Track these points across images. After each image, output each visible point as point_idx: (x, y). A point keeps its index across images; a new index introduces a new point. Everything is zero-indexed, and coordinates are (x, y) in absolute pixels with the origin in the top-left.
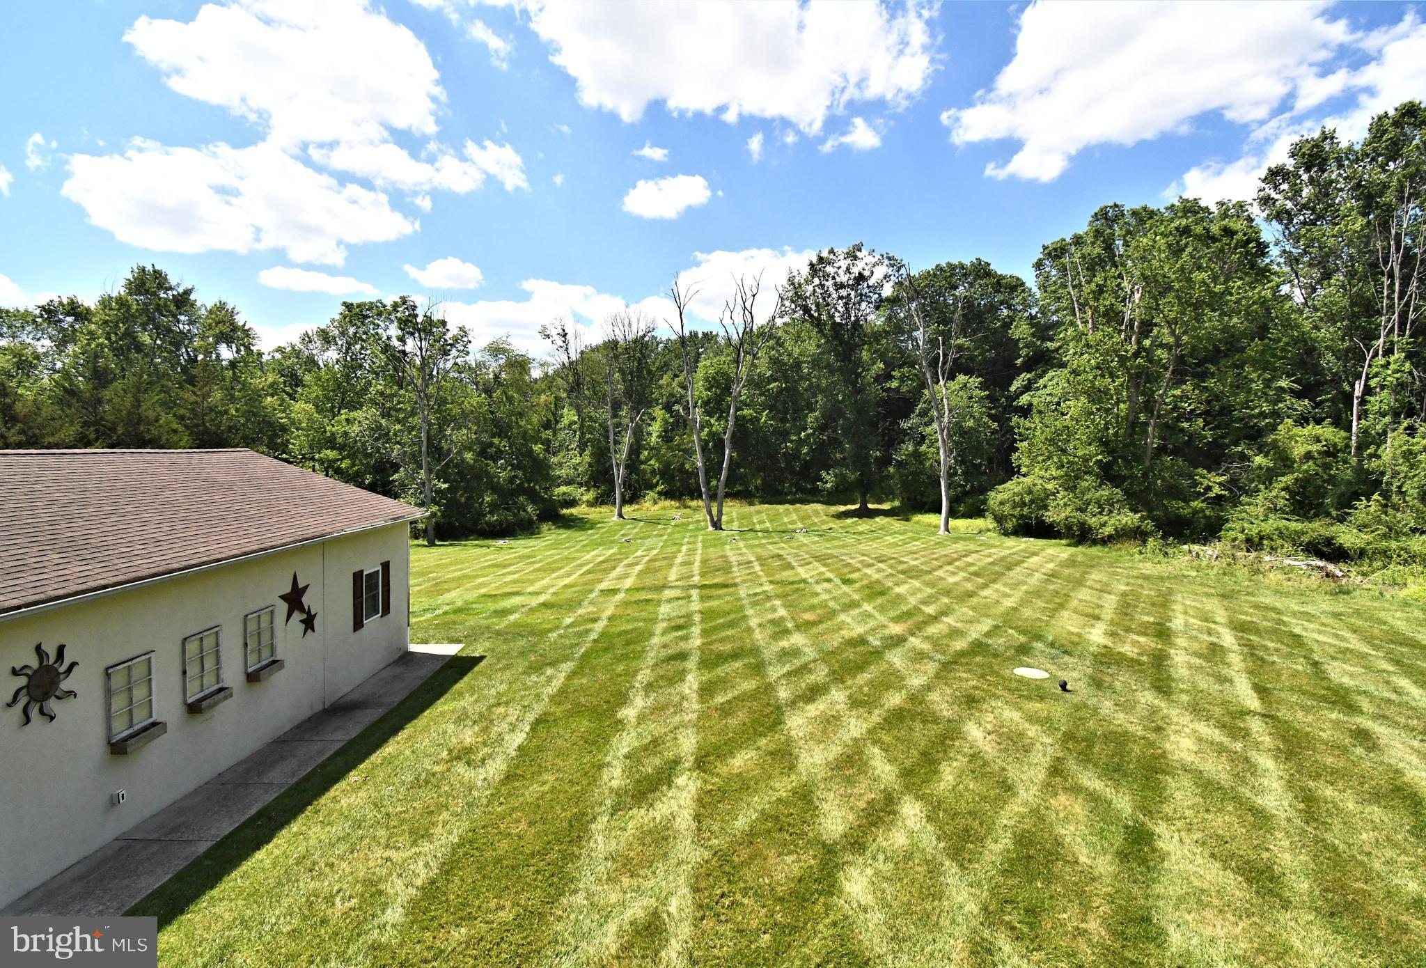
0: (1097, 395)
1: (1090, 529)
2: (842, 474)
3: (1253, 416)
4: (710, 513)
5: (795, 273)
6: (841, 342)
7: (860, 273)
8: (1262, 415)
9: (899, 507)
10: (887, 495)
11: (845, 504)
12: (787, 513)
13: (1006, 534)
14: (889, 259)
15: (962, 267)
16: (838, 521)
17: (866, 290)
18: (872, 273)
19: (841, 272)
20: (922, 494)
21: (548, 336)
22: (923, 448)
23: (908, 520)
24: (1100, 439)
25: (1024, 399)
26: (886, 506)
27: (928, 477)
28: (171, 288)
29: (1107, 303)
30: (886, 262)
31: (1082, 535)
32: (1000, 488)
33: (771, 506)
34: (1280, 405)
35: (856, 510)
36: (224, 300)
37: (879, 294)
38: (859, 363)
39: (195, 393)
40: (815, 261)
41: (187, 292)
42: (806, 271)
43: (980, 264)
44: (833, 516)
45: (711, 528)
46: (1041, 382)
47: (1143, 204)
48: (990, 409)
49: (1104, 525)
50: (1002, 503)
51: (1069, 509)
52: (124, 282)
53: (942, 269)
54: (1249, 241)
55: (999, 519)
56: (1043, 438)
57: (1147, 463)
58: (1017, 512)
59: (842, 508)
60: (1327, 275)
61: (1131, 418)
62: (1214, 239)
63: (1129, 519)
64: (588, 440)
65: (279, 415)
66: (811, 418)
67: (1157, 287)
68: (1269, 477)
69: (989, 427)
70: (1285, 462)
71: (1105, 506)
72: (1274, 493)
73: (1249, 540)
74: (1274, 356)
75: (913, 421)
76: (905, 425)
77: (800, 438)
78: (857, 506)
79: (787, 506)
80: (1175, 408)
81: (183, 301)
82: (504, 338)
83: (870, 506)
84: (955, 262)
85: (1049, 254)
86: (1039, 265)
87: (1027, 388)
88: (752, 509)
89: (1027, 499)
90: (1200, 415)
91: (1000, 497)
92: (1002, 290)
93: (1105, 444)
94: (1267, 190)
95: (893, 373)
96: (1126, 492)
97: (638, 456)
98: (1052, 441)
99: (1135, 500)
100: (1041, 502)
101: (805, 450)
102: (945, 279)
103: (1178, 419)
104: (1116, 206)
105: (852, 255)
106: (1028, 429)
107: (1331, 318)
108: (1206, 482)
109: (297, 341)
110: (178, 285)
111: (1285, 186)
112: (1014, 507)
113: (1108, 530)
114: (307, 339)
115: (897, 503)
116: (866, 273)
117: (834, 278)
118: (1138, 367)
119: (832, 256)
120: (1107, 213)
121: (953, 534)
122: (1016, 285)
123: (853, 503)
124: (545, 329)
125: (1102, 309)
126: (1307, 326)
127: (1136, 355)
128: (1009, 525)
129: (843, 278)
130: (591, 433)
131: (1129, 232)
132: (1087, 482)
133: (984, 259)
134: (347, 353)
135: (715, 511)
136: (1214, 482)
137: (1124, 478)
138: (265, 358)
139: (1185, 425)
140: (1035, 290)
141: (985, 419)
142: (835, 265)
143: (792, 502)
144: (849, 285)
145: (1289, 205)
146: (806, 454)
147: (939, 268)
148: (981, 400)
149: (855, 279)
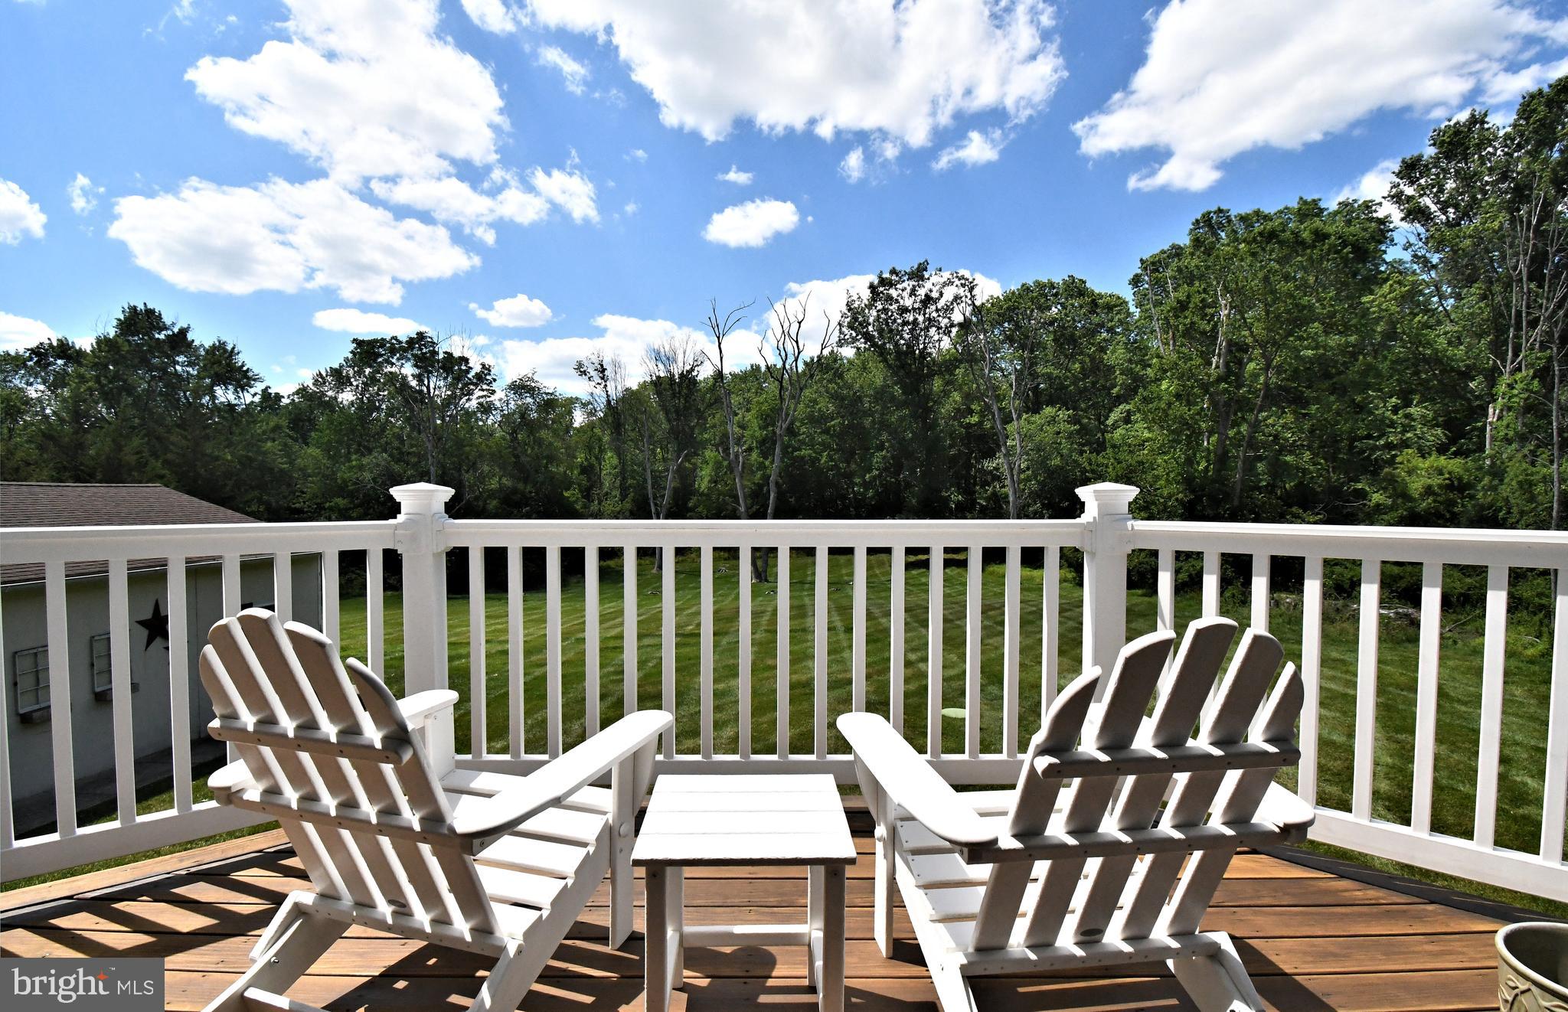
3: (1375, 448)
5: (855, 297)
6: (908, 374)
7: (926, 295)
8: (1388, 447)
14: (960, 278)
15: (1052, 286)
17: (934, 314)
18: (941, 294)
19: (905, 294)
21: (584, 373)
24: (1185, 476)
25: (1118, 433)
28: (166, 328)
29: (1188, 321)
30: (956, 282)
34: (1409, 435)
36: (223, 339)
37: (949, 318)
38: (930, 395)
39: (185, 438)
40: (876, 282)
41: (183, 332)
42: (866, 294)
43: (1073, 282)
45: (753, 580)
47: (1255, 208)
52: (115, 323)
53: (1028, 289)
57: (1237, 502)
61: (1219, 452)
64: (630, 486)
65: (279, 460)
66: (878, 458)
75: (999, 461)
77: (865, 480)
80: (1274, 440)
81: (180, 341)
82: (530, 375)
84: (1044, 280)
85: (1147, 268)
87: (1126, 421)
92: (1098, 310)
93: (1187, 480)
94: (1402, 186)
95: (973, 407)
97: (686, 503)
104: (1220, 211)
105: (918, 274)
109: (309, 383)
110: (173, 324)
111: (1423, 181)
114: (320, 380)
116: (935, 295)
117: (898, 301)
118: (1223, 392)
119: (894, 277)
120: (1210, 219)
122: (1115, 305)
124: (580, 365)
127: (1223, 379)
129: (908, 302)
130: (633, 478)
133: (1078, 276)
134: (362, 394)
136: (1308, 521)
138: (285, 401)
139: (1290, 458)
140: (1133, 309)
142: (900, 286)
144: (914, 309)
145: (1425, 202)
146: (872, 498)
147: (1026, 288)
148: (1070, 435)
149: (921, 301)
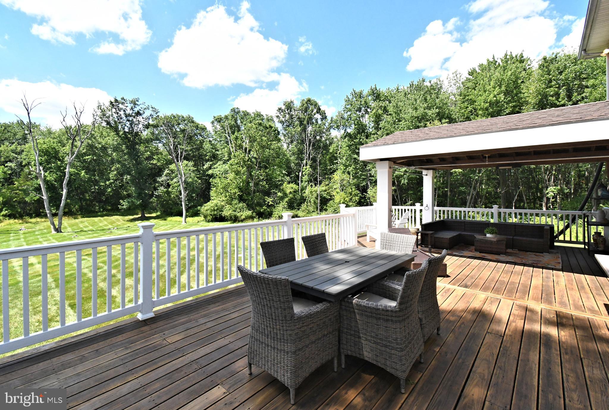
0: (237, 173)
1: (238, 217)
2: (132, 201)
4: (53, 224)
5: (102, 104)
7: (138, 111)
8: (279, 181)
9: (160, 215)
10: (154, 210)
11: (133, 215)
12: (101, 221)
13: (209, 221)
14: (152, 108)
15: (183, 117)
16: (132, 223)
18: (144, 112)
19: (128, 109)
20: (171, 209)
22: (170, 189)
23: (165, 220)
24: (239, 187)
25: (210, 172)
26: (154, 215)
27: (173, 202)
30: (151, 109)
31: (235, 219)
32: (206, 205)
33: (89, 219)
34: (283, 178)
35: (139, 217)
37: (148, 122)
38: (138, 151)
40: (113, 101)
42: (108, 104)
43: (190, 117)
44: (128, 221)
45: (54, 232)
46: (215, 166)
48: (197, 175)
49: (242, 215)
50: (207, 210)
51: (231, 211)
53: (174, 116)
54: (275, 130)
55: (205, 217)
56: (221, 187)
57: (252, 195)
58: (212, 213)
59: (131, 217)
60: (292, 142)
61: (247, 181)
62: (267, 128)
63: (249, 213)
66: (112, 175)
67: (252, 140)
68: (282, 198)
69: (197, 182)
70: (285, 195)
71: (241, 209)
72: (284, 203)
73: (279, 217)
74: (282, 164)
75: (163, 178)
76: (159, 179)
77: (106, 184)
78: (140, 216)
79: (99, 218)
80: (258, 178)
83: (146, 215)
84: (180, 114)
85: (216, 120)
86: (213, 123)
87: (210, 168)
88: (77, 221)
89: (216, 208)
90: (265, 180)
91: (206, 208)
92: (199, 129)
93: (240, 189)
94: (278, 114)
95: (154, 157)
96: (247, 204)
98: (224, 188)
99: (250, 207)
100: (221, 209)
101: (109, 190)
102: (176, 120)
103: (259, 181)
104: (238, 108)
105: (134, 103)
106: (215, 183)
107: (294, 154)
108: (268, 201)
111: (282, 114)
112: (211, 212)
113: (243, 217)
115: (159, 213)
116: (141, 112)
117: (124, 111)
118: (248, 164)
119: (123, 101)
120: (235, 110)
121: (188, 224)
123: (137, 214)
125: (238, 144)
126: (288, 156)
127: (248, 161)
128: (209, 218)
129: (129, 112)
131: (242, 118)
132: (235, 202)
133: (192, 116)
135: (56, 223)
136: (269, 200)
137: (246, 200)
139: (261, 183)
140: (211, 132)
141: (196, 179)
142: (125, 105)
143: (102, 216)
144: (132, 115)
145: (283, 120)
148: (193, 171)
149: (135, 113)
